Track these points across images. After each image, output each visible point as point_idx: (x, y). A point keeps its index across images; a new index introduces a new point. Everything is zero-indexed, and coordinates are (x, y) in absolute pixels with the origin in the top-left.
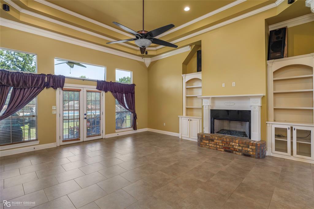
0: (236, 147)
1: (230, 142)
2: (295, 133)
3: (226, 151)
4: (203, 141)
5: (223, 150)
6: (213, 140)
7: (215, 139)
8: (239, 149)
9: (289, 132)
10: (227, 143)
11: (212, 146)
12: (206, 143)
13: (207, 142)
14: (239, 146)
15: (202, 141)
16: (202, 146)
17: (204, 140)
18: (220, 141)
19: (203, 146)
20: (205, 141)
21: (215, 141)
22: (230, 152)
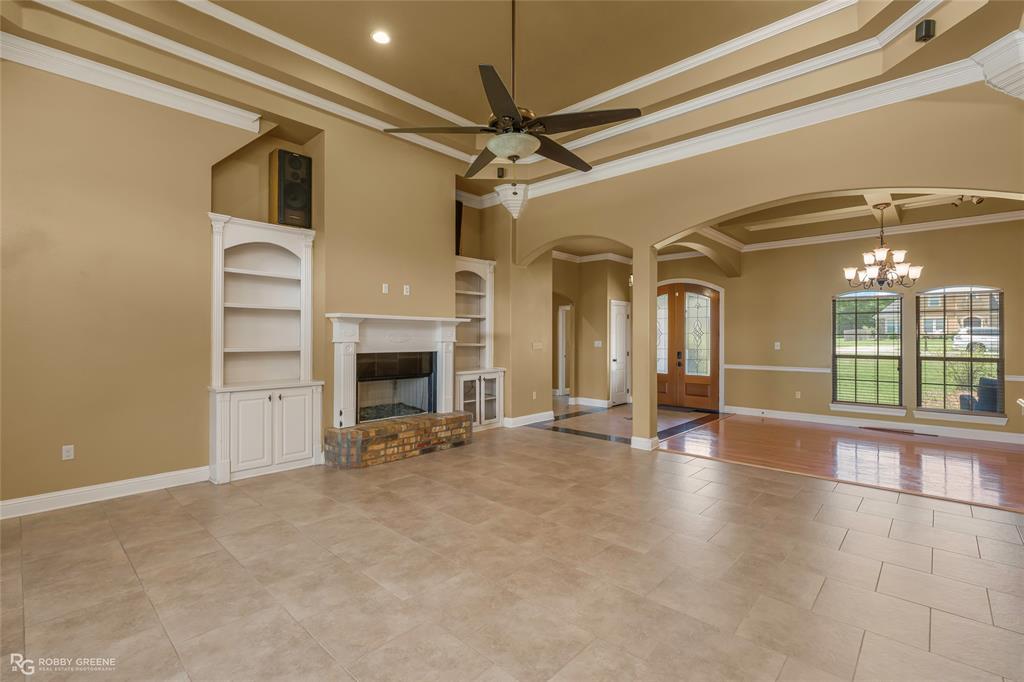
0: (443, 435)
1: (431, 428)
2: (483, 383)
3: (424, 452)
4: (370, 448)
5: (417, 452)
6: (394, 437)
7: (401, 432)
8: (446, 437)
9: (478, 382)
10: (426, 432)
11: (393, 454)
12: (378, 451)
13: (382, 446)
14: (448, 430)
15: (366, 448)
16: (367, 466)
17: (372, 444)
18: (412, 433)
19: (369, 463)
20: (376, 447)
21: (401, 436)
22: (430, 450)
